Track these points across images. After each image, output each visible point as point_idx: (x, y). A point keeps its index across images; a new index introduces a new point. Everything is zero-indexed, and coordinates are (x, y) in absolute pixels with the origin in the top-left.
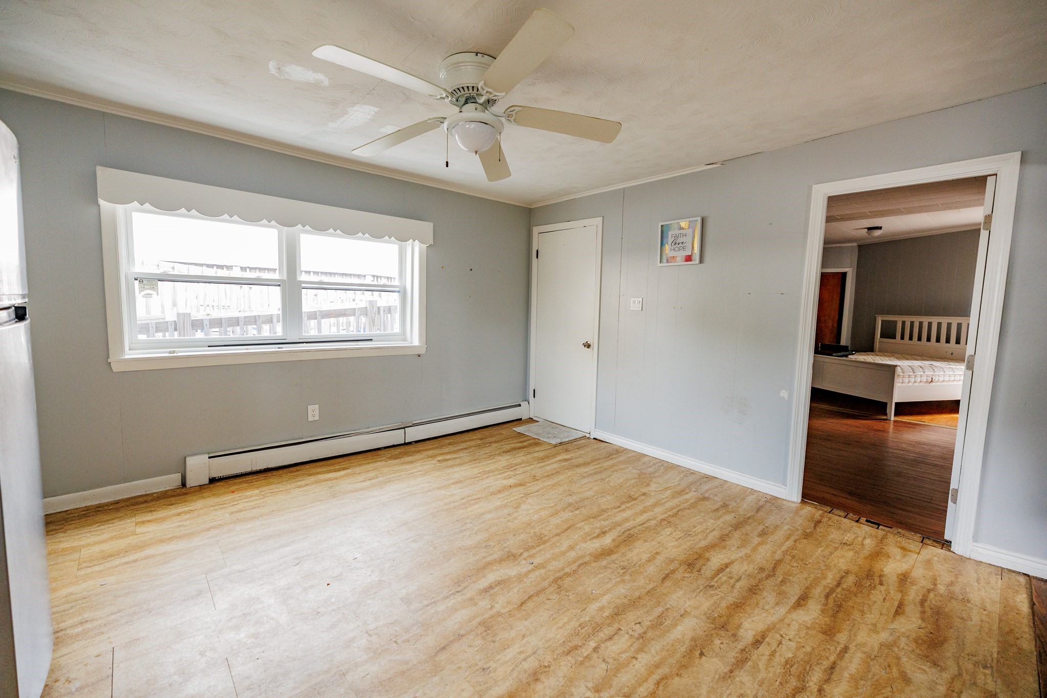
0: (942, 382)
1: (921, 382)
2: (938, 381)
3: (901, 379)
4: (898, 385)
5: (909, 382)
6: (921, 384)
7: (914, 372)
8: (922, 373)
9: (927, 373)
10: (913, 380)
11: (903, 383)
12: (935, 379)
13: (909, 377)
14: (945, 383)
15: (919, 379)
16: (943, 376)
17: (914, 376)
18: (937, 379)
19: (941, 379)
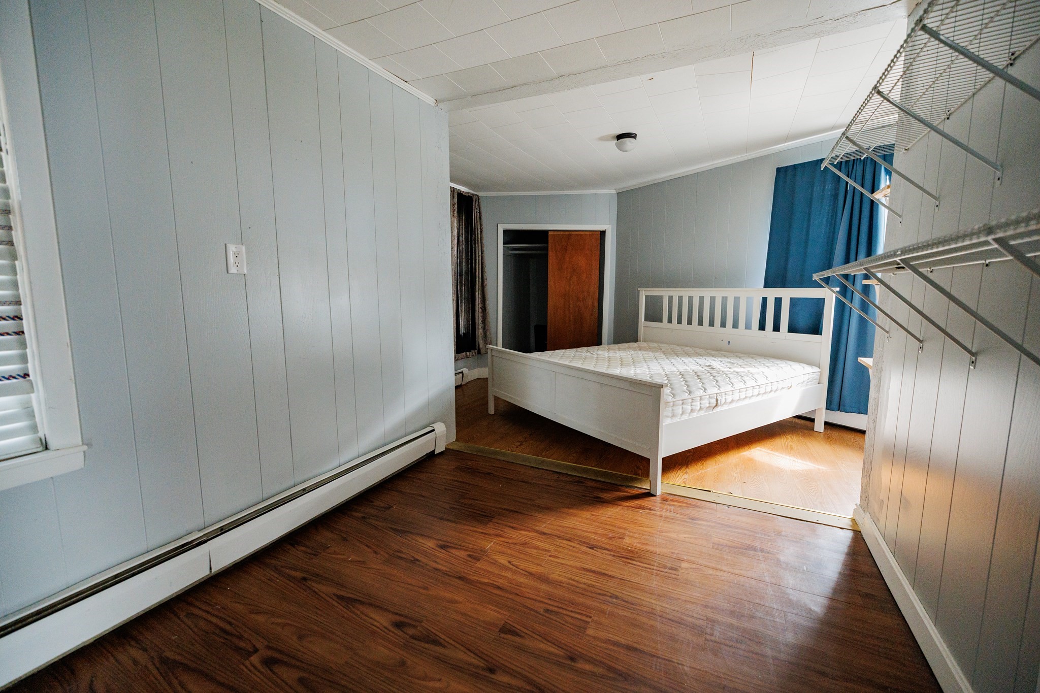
0: (730, 403)
1: (701, 409)
2: (725, 403)
3: (671, 409)
4: (666, 422)
5: (683, 413)
6: (702, 413)
7: (690, 392)
8: (701, 392)
9: (709, 391)
10: (689, 408)
11: (673, 416)
12: (722, 399)
13: (683, 403)
14: (734, 405)
15: (697, 405)
16: (731, 393)
17: (690, 401)
18: (723, 401)
19: (729, 399)
